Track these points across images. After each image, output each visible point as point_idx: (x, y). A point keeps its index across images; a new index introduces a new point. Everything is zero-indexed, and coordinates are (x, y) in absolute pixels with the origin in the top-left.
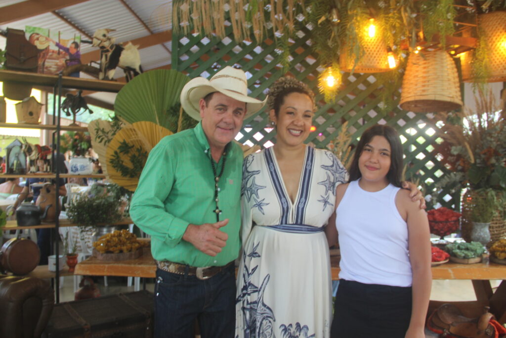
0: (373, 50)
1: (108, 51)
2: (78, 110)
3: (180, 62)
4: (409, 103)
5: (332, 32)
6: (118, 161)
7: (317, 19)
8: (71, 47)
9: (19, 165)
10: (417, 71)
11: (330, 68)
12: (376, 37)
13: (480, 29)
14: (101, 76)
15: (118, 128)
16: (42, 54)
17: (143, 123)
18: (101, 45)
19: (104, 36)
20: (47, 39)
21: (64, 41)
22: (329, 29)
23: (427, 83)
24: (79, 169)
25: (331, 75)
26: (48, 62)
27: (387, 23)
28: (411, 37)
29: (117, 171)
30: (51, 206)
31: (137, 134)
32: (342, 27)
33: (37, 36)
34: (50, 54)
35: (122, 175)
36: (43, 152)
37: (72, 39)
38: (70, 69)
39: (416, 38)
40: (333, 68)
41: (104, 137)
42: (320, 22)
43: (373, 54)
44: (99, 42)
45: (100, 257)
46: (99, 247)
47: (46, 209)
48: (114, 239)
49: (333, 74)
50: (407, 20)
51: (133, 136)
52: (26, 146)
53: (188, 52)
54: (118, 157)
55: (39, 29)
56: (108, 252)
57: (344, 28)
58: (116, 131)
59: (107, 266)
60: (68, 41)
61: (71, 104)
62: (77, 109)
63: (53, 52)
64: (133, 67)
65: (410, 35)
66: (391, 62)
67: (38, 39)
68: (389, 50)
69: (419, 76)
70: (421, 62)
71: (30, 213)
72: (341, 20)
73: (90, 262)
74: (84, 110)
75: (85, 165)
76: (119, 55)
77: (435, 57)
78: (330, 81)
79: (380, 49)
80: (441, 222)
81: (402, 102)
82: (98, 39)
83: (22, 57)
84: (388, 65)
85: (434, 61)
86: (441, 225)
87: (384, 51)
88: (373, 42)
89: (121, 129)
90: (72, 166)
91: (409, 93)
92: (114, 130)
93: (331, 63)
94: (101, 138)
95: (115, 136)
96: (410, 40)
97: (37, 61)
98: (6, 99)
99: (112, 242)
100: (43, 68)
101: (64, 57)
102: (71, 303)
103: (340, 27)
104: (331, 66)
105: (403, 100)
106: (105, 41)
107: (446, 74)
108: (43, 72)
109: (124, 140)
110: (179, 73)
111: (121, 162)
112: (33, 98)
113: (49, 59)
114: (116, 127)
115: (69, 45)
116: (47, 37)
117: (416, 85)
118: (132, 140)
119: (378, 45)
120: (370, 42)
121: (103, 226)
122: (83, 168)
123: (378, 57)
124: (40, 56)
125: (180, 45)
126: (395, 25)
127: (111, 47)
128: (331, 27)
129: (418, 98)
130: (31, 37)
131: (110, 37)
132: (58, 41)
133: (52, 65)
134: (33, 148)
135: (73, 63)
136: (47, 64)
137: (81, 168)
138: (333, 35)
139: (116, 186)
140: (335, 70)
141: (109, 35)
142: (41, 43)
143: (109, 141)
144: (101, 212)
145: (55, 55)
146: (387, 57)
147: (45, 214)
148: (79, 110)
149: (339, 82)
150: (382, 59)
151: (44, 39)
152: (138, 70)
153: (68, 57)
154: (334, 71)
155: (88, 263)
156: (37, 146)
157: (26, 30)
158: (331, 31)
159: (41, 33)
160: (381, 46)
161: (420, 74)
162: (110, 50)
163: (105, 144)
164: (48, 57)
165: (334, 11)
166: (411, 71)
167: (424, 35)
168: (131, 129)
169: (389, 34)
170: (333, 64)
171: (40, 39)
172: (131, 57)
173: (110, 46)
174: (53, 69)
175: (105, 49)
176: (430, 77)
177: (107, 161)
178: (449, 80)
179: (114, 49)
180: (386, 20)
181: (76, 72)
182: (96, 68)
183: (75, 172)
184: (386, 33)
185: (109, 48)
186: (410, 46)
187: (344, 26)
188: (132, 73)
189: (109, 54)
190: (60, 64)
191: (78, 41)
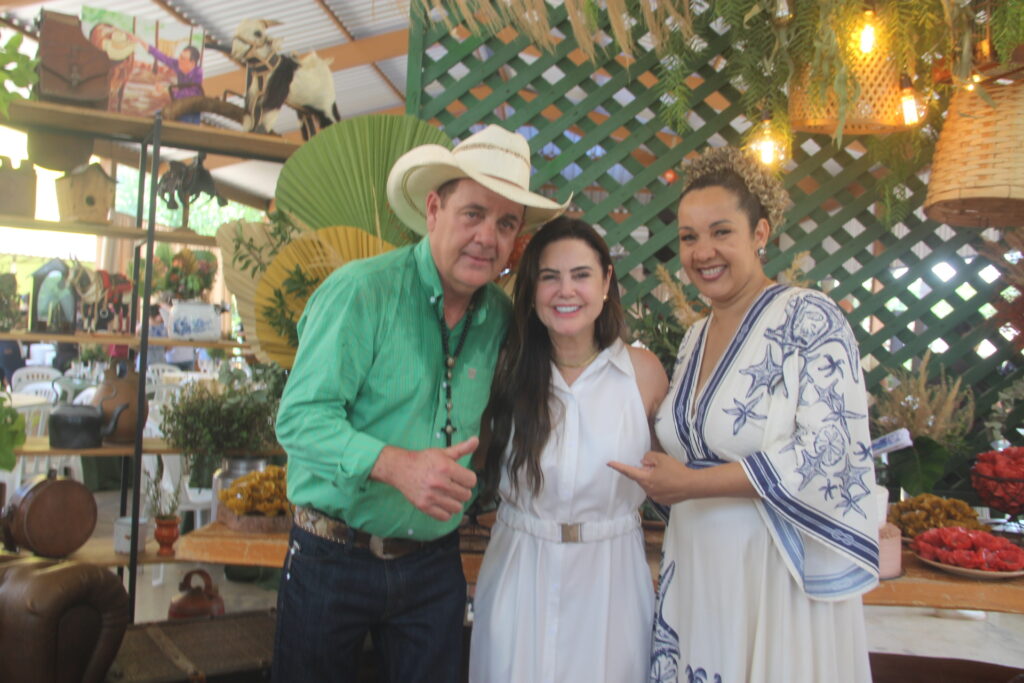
0: (867, 84)
1: (264, 68)
2: (194, 196)
3: (425, 98)
4: (946, 204)
5: (774, 41)
6: (283, 312)
7: (741, 11)
8: (182, 58)
9: (59, 313)
10: (969, 132)
11: (767, 123)
12: (876, 53)
14: (248, 122)
15: (283, 239)
16: (117, 71)
17: (341, 229)
18: (250, 56)
19: (258, 34)
20: (129, 37)
21: (168, 43)
22: (769, 33)
23: (991, 160)
24: (192, 327)
25: (768, 137)
26: (130, 89)
27: (903, 21)
28: (961, 53)
29: (280, 333)
30: (126, 407)
31: (325, 254)
32: (797, 31)
33: (106, 31)
34: (136, 70)
35: (289, 343)
36: (113, 288)
37: (184, 40)
38: (178, 106)
39: (971, 55)
40: (774, 123)
41: (251, 257)
42: (747, 17)
43: (867, 92)
44: (247, 47)
45: (234, 524)
46: (231, 501)
47: (116, 414)
48: (267, 484)
49: (771, 135)
50: (952, 13)
51: (317, 258)
52: (76, 273)
53: (444, 77)
54: (282, 304)
55: (113, 14)
56: (252, 512)
57: (802, 31)
58: (278, 245)
59: (248, 543)
60: (176, 43)
61: (179, 182)
62: (192, 194)
63: (143, 66)
64: (318, 107)
65: (957, 49)
66: (910, 111)
67: (109, 36)
68: (904, 82)
69: (974, 143)
70: (980, 110)
71: (80, 421)
72: (795, 15)
73: (212, 533)
74: (209, 197)
75: (205, 320)
76: (289, 78)
77: (1014, 99)
79: (883, 80)
80: (1012, 481)
81: (928, 203)
82: (244, 42)
83: (76, 77)
84: (901, 117)
85: (1013, 107)
86: (1012, 486)
87: (893, 86)
88: (868, 66)
89: (290, 240)
90: (178, 320)
91: (948, 182)
92: (276, 243)
93: (771, 112)
94: (244, 262)
95: (278, 257)
96: (958, 59)
97: (107, 84)
98: (36, 167)
99: (262, 492)
100: (120, 101)
101: (166, 79)
102: (161, 625)
103: (792, 31)
104: (771, 118)
105: (931, 197)
106: (258, 47)
108: (119, 110)
109: (298, 267)
110: (422, 123)
111: (288, 315)
112: (97, 166)
113: (134, 81)
114: (279, 237)
115: (177, 53)
116: (131, 33)
117: (965, 164)
118: (314, 266)
119: (880, 73)
120: (860, 66)
121: (241, 457)
122: (201, 325)
123: (879, 99)
124: (113, 74)
125: (427, 61)
126: (923, 24)
127: (273, 61)
128: (773, 30)
129: (966, 194)
130: (93, 32)
131: (269, 38)
132: (153, 44)
133: (141, 96)
134: (92, 278)
135: (186, 92)
136: (127, 93)
137: (196, 325)
138: (776, 48)
139: (275, 367)
140: (778, 127)
141: (268, 32)
142: (116, 46)
143: (263, 267)
144: (236, 426)
145: (146, 74)
146: (899, 98)
147: (112, 424)
148: (197, 196)
149: (786, 154)
150: (886, 105)
151: (124, 37)
152: (329, 114)
153: (175, 80)
154: (776, 130)
155: (208, 536)
156: (101, 274)
157: (84, 16)
158: (772, 39)
159: (116, 24)
160: (888, 73)
161: (976, 139)
162: (269, 66)
163: (253, 275)
164: (131, 77)
166: (953, 130)
167: (992, 47)
168: (313, 242)
169: (907, 46)
170: (775, 114)
171: (113, 37)
172: (314, 83)
173: (269, 59)
174: (142, 105)
175: (258, 65)
176: (998, 146)
177: (256, 310)
179: (278, 64)
180: (901, 13)
181: (193, 113)
182: (236, 107)
183: (182, 334)
184: (901, 44)
185: (267, 63)
186: (955, 74)
187: (803, 27)
188: (316, 121)
189: (267, 76)
190: (156, 94)
191: (198, 44)
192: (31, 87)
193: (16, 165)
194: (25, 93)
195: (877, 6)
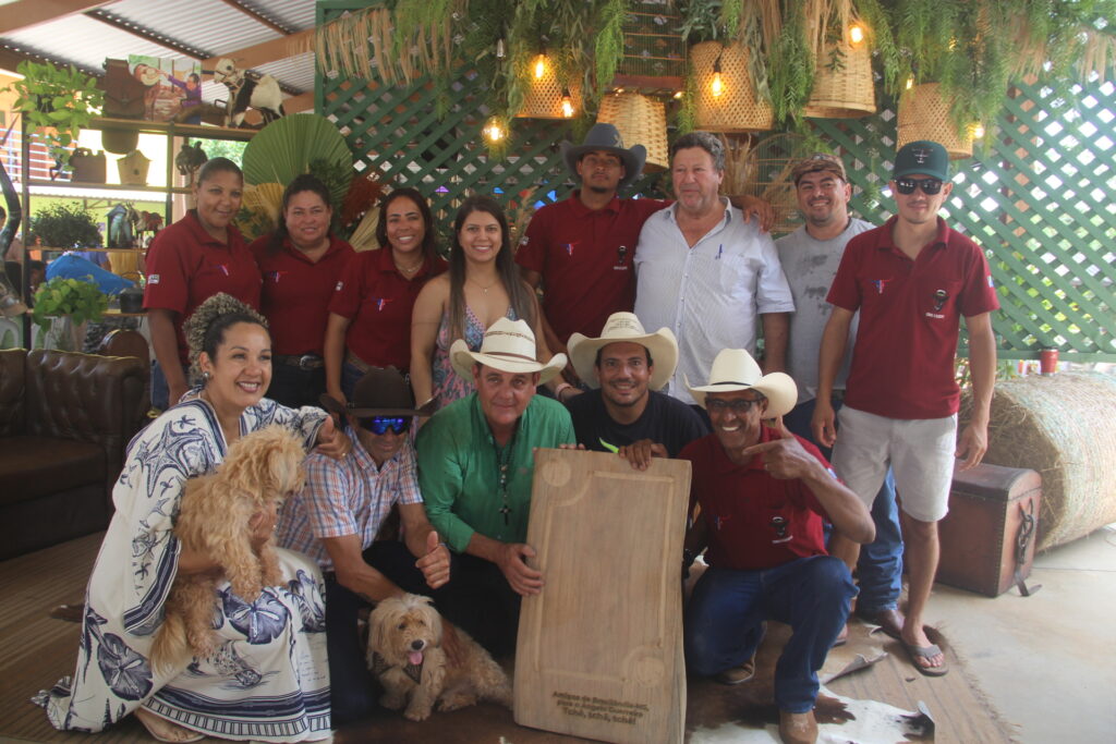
1: (234, 87)
3: (326, 103)
5: (496, 71)
8: (188, 81)
9: (123, 236)
11: (494, 118)
12: (548, 77)
13: (690, 64)
14: (227, 121)
16: (150, 93)
17: (269, 185)
18: (224, 81)
19: (229, 68)
20: (156, 71)
21: (179, 73)
22: (493, 67)
25: (495, 126)
31: (259, 199)
33: (144, 68)
34: (161, 91)
38: (185, 113)
42: (479, 58)
43: (544, 98)
44: (222, 76)
49: (497, 125)
51: (256, 202)
52: (130, 213)
55: (147, 58)
61: (186, 159)
62: (195, 165)
63: (165, 88)
64: (270, 108)
66: (567, 110)
67: (145, 72)
68: (566, 94)
72: (508, 55)
76: (250, 92)
77: (625, 102)
78: (495, 133)
79: (553, 92)
82: (221, 73)
83: (126, 100)
84: (562, 113)
85: (624, 107)
87: (559, 95)
93: (496, 112)
97: (143, 103)
98: (106, 153)
100: (152, 111)
104: (497, 115)
106: (229, 75)
107: (635, 125)
108: (152, 118)
112: (139, 152)
113: (160, 98)
115: (186, 78)
116: (158, 69)
118: (254, 205)
119: (551, 88)
123: (551, 103)
124: (147, 95)
125: (326, 80)
127: (239, 84)
128: (497, 64)
130: (135, 70)
131: (236, 69)
132: (170, 73)
133: (164, 105)
134: (140, 216)
135: (191, 103)
136: (157, 106)
138: (497, 74)
141: (235, 67)
142: (149, 77)
145: (167, 93)
146: (563, 103)
149: (506, 135)
150: (554, 106)
151: (153, 72)
152: (278, 112)
153: (185, 96)
154: (499, 121)
156: (145, 213)
158: (495, 69)
159: (149, 64)
160: (555, 88)
162: (237, 86)
164: (158, 95)
165: (501, 43)
168: (254, 193)
171: (150, 72)
172: (267, 94)
173: (237, 81)
174: (165, 113)
175: (231, 86)
178: (640, 133)
179: (243, 84)
181: (195, 116)
182: (221, 109)
184: (561, 72)
185: (235, 84)
188: (271, 116)
189: (237, 92)
190: (174, 105)
191: (198, 72)
192: (101, 108)
193: (95, 153)
194: (98, 111)
195: (547, 51)
